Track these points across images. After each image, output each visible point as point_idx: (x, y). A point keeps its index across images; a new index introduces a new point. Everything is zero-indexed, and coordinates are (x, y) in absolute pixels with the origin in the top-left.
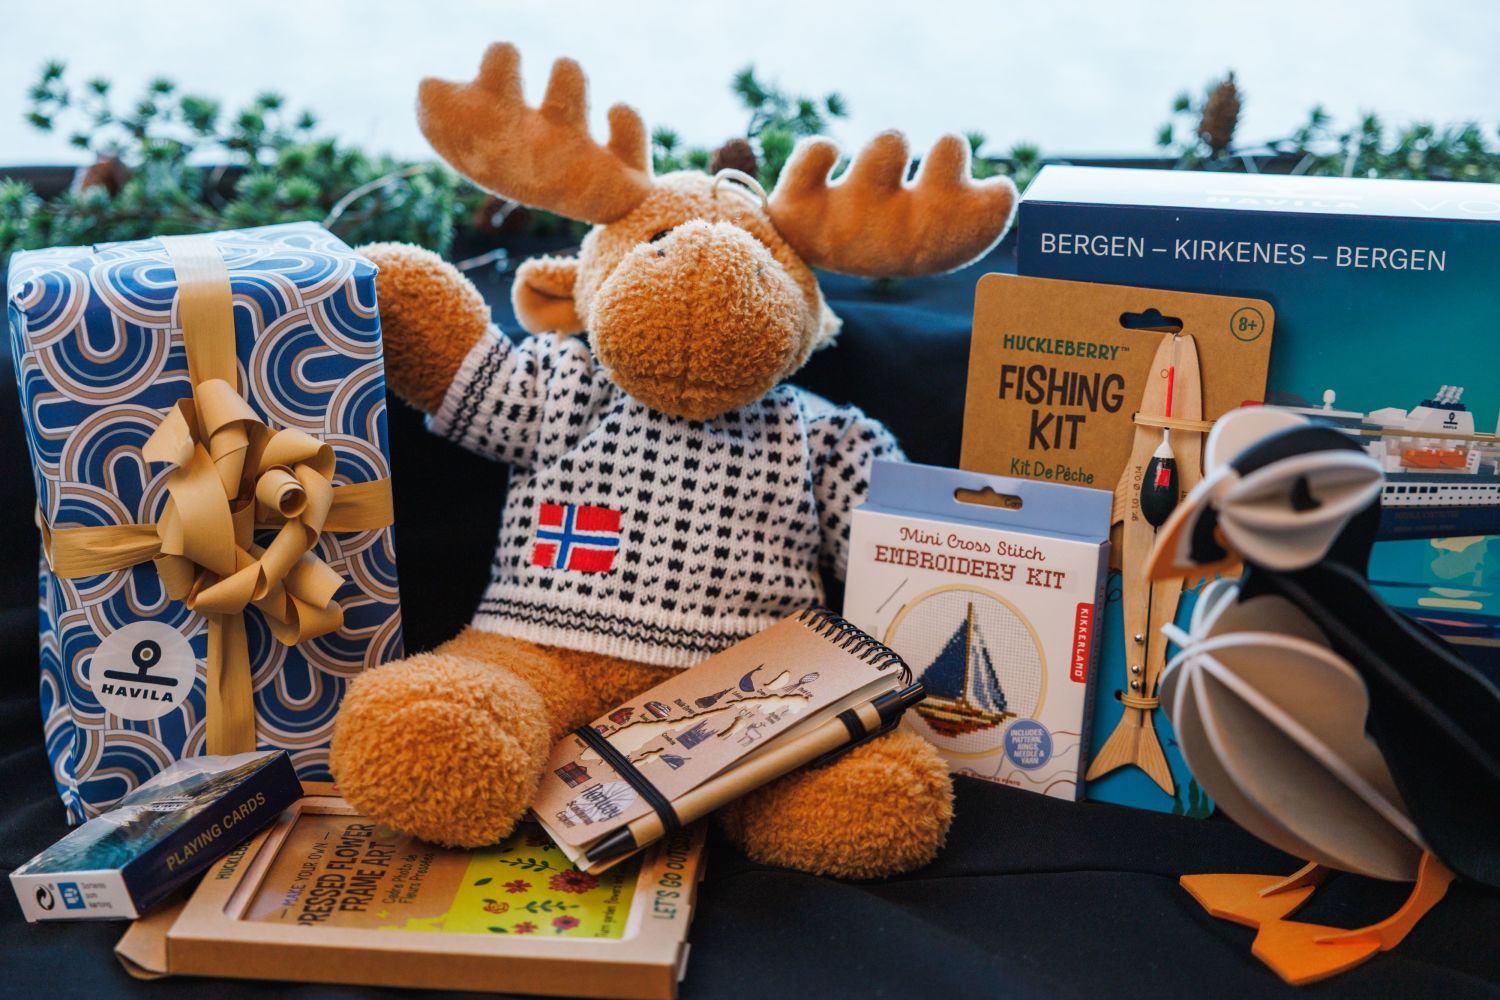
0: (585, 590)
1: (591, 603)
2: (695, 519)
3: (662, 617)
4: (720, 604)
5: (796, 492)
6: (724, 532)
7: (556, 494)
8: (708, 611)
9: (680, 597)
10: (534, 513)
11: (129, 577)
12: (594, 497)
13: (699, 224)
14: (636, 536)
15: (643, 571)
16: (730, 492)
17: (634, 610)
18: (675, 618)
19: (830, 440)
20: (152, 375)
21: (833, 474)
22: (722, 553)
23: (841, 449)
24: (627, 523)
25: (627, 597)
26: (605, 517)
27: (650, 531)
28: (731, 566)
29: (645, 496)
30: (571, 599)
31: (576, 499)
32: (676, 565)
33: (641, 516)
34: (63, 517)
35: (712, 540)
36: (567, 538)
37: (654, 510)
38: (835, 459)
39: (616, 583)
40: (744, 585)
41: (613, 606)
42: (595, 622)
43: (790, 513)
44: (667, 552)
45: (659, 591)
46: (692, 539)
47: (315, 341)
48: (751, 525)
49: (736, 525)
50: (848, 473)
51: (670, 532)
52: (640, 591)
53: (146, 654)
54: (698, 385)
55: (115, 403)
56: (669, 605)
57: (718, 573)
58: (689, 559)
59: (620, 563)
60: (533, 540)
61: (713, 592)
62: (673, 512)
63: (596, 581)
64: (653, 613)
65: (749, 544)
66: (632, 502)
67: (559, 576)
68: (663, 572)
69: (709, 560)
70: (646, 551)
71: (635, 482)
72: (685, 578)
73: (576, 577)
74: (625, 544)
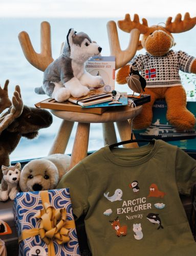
0: (153, 80)
1: (154, 81)
2: (165, 67)
3: (164, 81)
4: (171, 78)
5: (177, 62)
6: (169, 68)
7: (147, 69)
8: (169, 79)
9: (166, 78)
10: (145, 72)
11: (34, 238)
12: (152, 68)
13: (156, 31)
14: (158, 71)
15: (160, 75)
16: (169, 63)
17: (160, 81)
18: (165, 81)
19: (179, 55)
20: (36, 205)
21: (180, 59)
22: (169, 71)
23: (180, 55)
24: (157, 70)
25: (159, 79)
26: (154, 70)
27: (160, 70)
28: (171, 73)
29: (158, 66)
30: (152, 81)
31: (150, 69)
32: (164, 74)
33: (158, 69)
34: (24, 228)
35: (168, 70)
36: (150, 74)
37: (159, 67)
38: (180, 57)
39: (157, 78)
40: (173, 75)
41: (157, 81)
42: (155, 83)
43: (176, 65)
44: (162, 72)
45: (163, 78)
46: (165, 70)
47: (61, 198)
48: (172, 67)
49: (170, 68)
50: (182, 58)
51: (162, 70)
52: (160, 78)
53: (38, 252)
54: (161, 51)
55: (31, 209)
56: (164, 79)
57: (169, 74)
58: (165, 73)
59: (157, 75)
60: (146, 75)
61: (169, 76)
62: (162, 67)
63: (154, 78)
64: (163, 81)
65: (172, 69)
66: (157, 67)
67: (150, 79)
68: (163, 75)
69: (168, 72)
70: (160, 73)
71: (156, 64)
72: (165, 75)
73: (152, 79)
74: (157, 73)
